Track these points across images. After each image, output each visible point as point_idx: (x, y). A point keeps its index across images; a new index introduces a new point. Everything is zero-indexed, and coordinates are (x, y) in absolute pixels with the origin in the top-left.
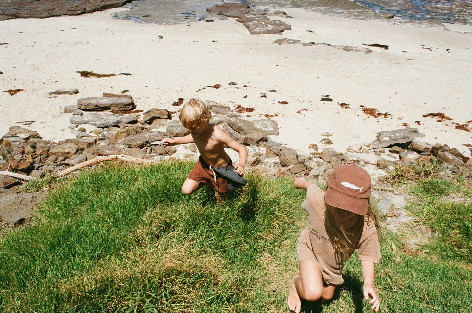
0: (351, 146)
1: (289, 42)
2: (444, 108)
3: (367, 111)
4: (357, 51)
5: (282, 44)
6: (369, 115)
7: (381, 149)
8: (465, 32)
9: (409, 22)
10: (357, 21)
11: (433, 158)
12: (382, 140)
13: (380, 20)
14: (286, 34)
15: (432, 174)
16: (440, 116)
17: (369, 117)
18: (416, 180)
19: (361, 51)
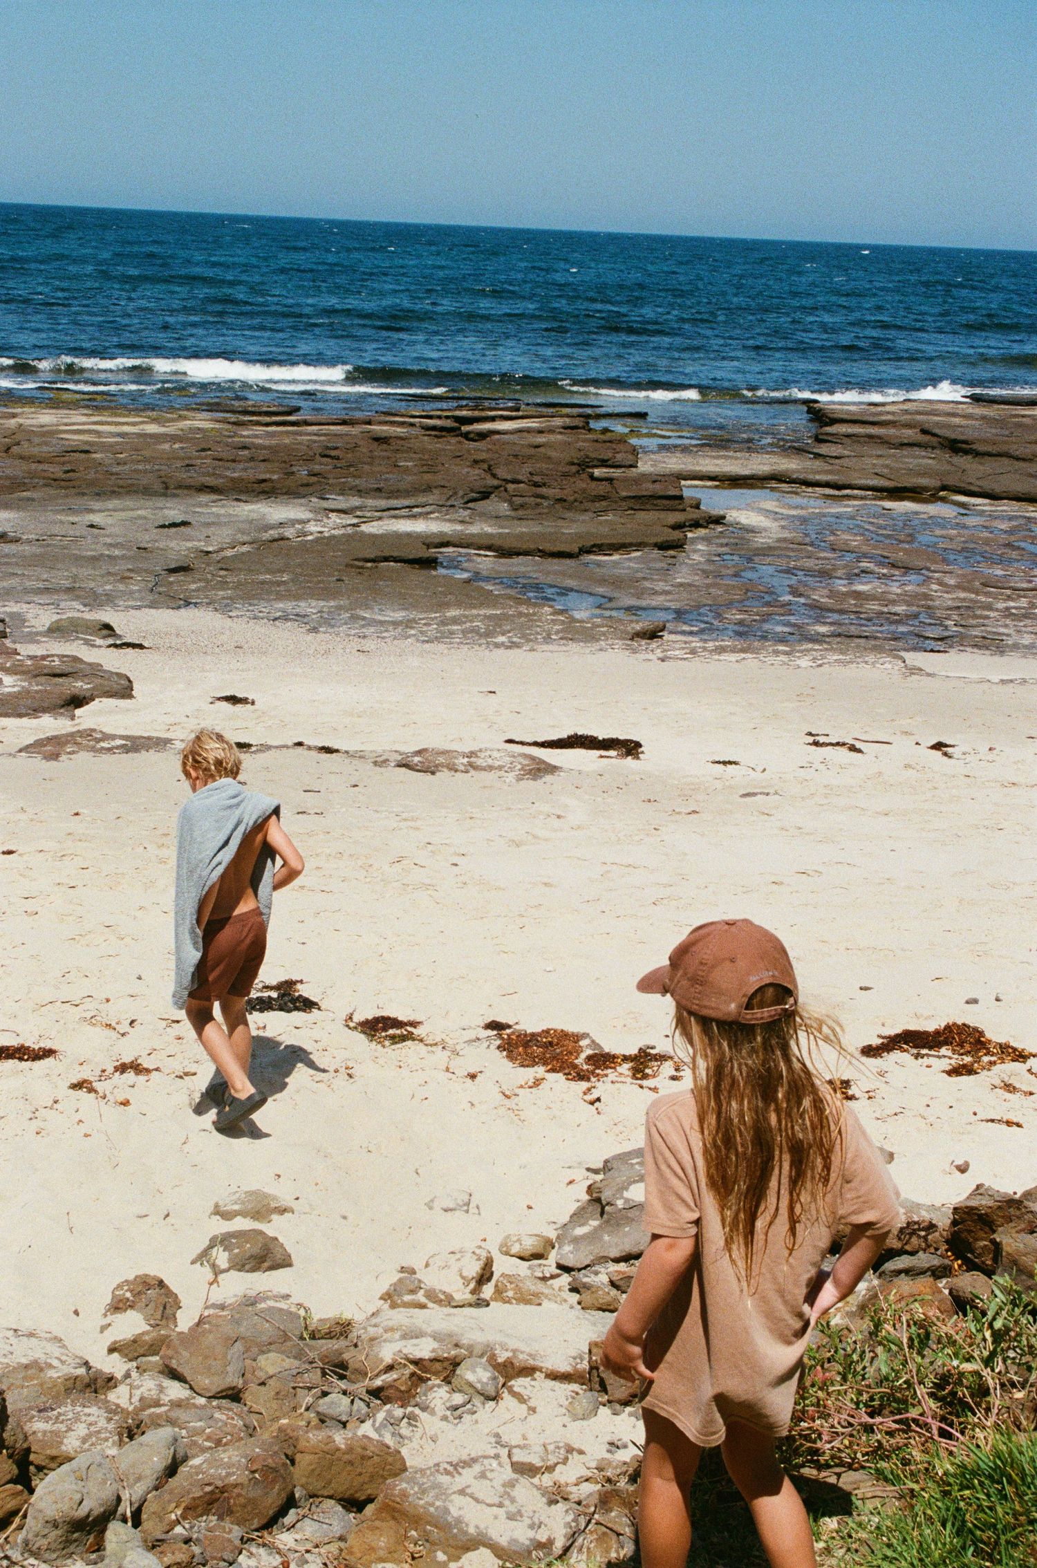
0: (417, 1264)
1: (104, 745)
2: (975, 1001)
3: (526, 1045)
4: (476, 768)
5: (63, 757)
6: (540, 1071)
7: (622, 1267)
8: (1005, 678)
9: (734, 650)
10: (483, 652)
11: (970, 1282)
12: (620, 1203)
13: (596, 646)
14: (95, 715)
15: (996, 1400)
16: (961, 1045)
17: (537, 1083)
18: (883, 1464)
19: (500, 768)
